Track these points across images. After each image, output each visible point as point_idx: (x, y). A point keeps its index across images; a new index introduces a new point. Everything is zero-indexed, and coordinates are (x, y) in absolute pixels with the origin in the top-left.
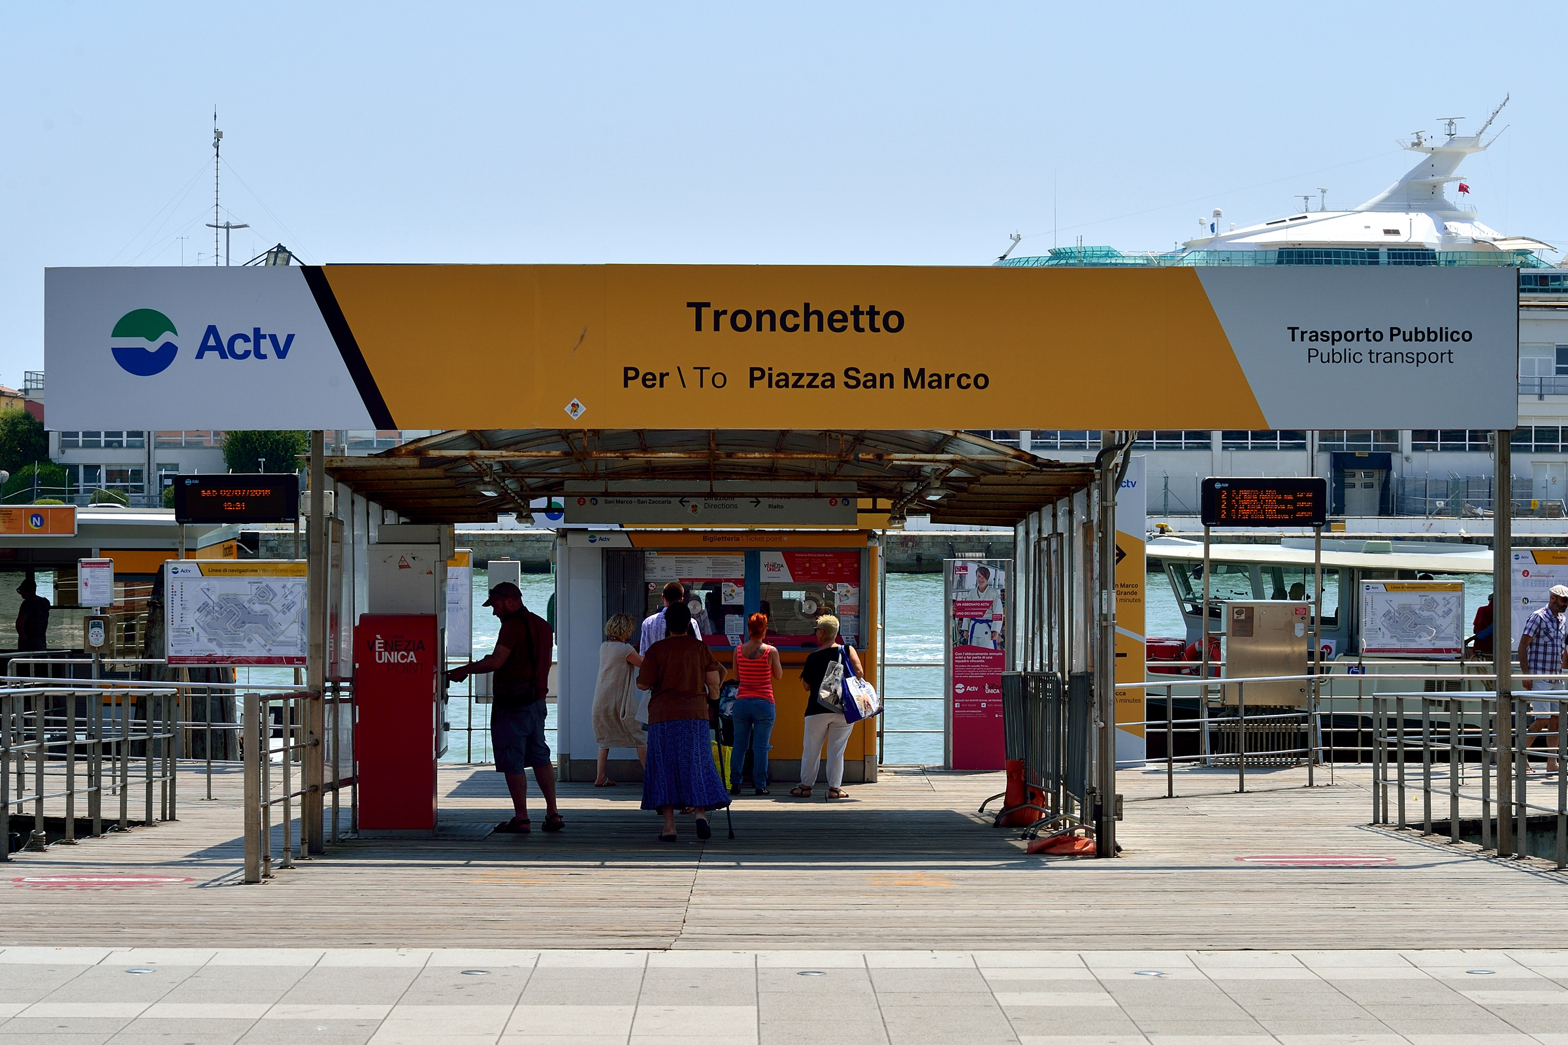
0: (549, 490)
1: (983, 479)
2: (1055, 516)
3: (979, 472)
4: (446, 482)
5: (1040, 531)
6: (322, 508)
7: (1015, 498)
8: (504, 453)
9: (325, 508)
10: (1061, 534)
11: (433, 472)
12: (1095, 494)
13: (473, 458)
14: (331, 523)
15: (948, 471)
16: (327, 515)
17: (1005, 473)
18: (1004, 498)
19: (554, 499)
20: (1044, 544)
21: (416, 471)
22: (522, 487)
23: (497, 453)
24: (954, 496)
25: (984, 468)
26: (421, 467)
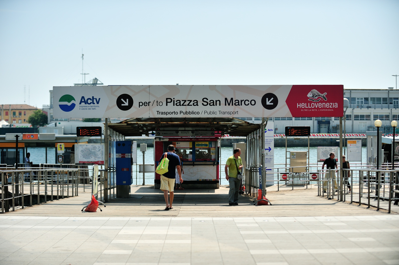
0: (152, 130)
1: (239, 127)
2: (254, 134)
3: (238, 126)
4: (132, 128)
5: (251, 137)
6: (107, 133)
7: (246, 131)
8: (143, 122)
9: (108, 134)
10: (255, 138)
11: (129, 126)
12: (261, 130)
13: (137, 123)
14: (109, 136)
15: (231, 125)
16: (108, 135)
17: (243, 126)
18: (244, 131)
19: (153, 131)
20: (252, 140)
21: (126, 126)
22: (147, 129)
23: (142, 122)
24: (233, 130)
25: (239, 125)
26: (127, 125)
